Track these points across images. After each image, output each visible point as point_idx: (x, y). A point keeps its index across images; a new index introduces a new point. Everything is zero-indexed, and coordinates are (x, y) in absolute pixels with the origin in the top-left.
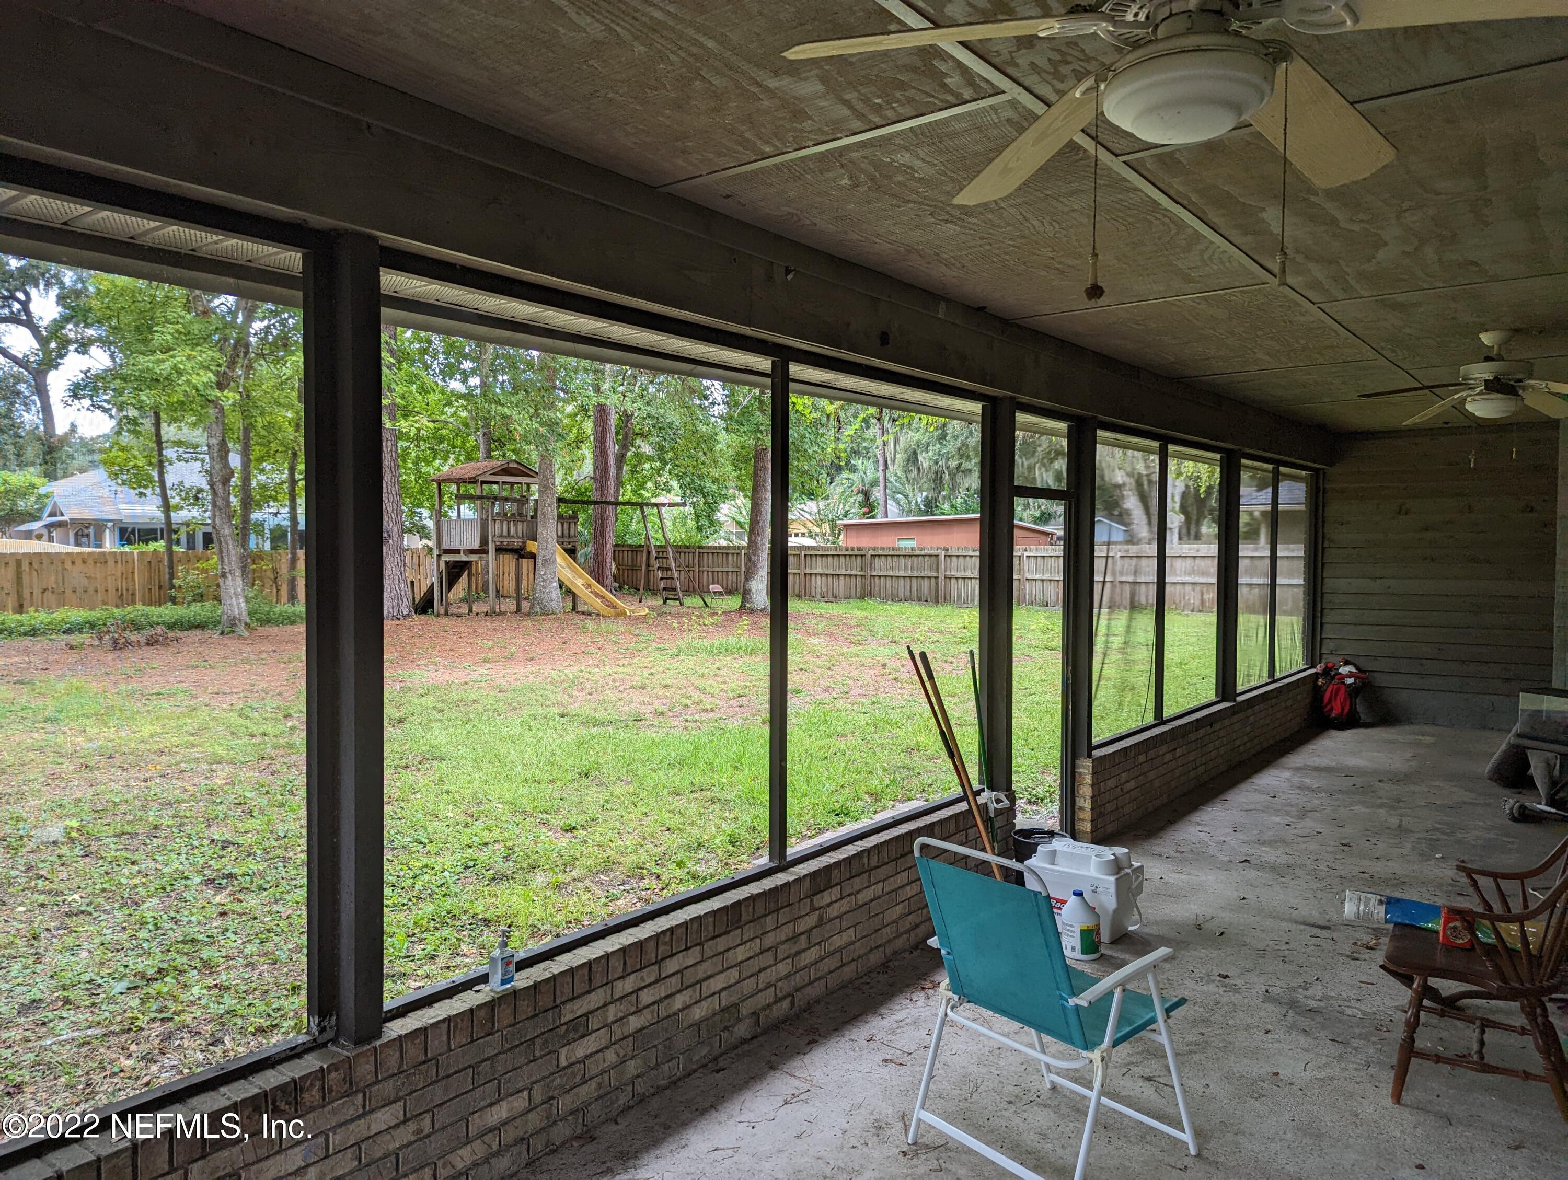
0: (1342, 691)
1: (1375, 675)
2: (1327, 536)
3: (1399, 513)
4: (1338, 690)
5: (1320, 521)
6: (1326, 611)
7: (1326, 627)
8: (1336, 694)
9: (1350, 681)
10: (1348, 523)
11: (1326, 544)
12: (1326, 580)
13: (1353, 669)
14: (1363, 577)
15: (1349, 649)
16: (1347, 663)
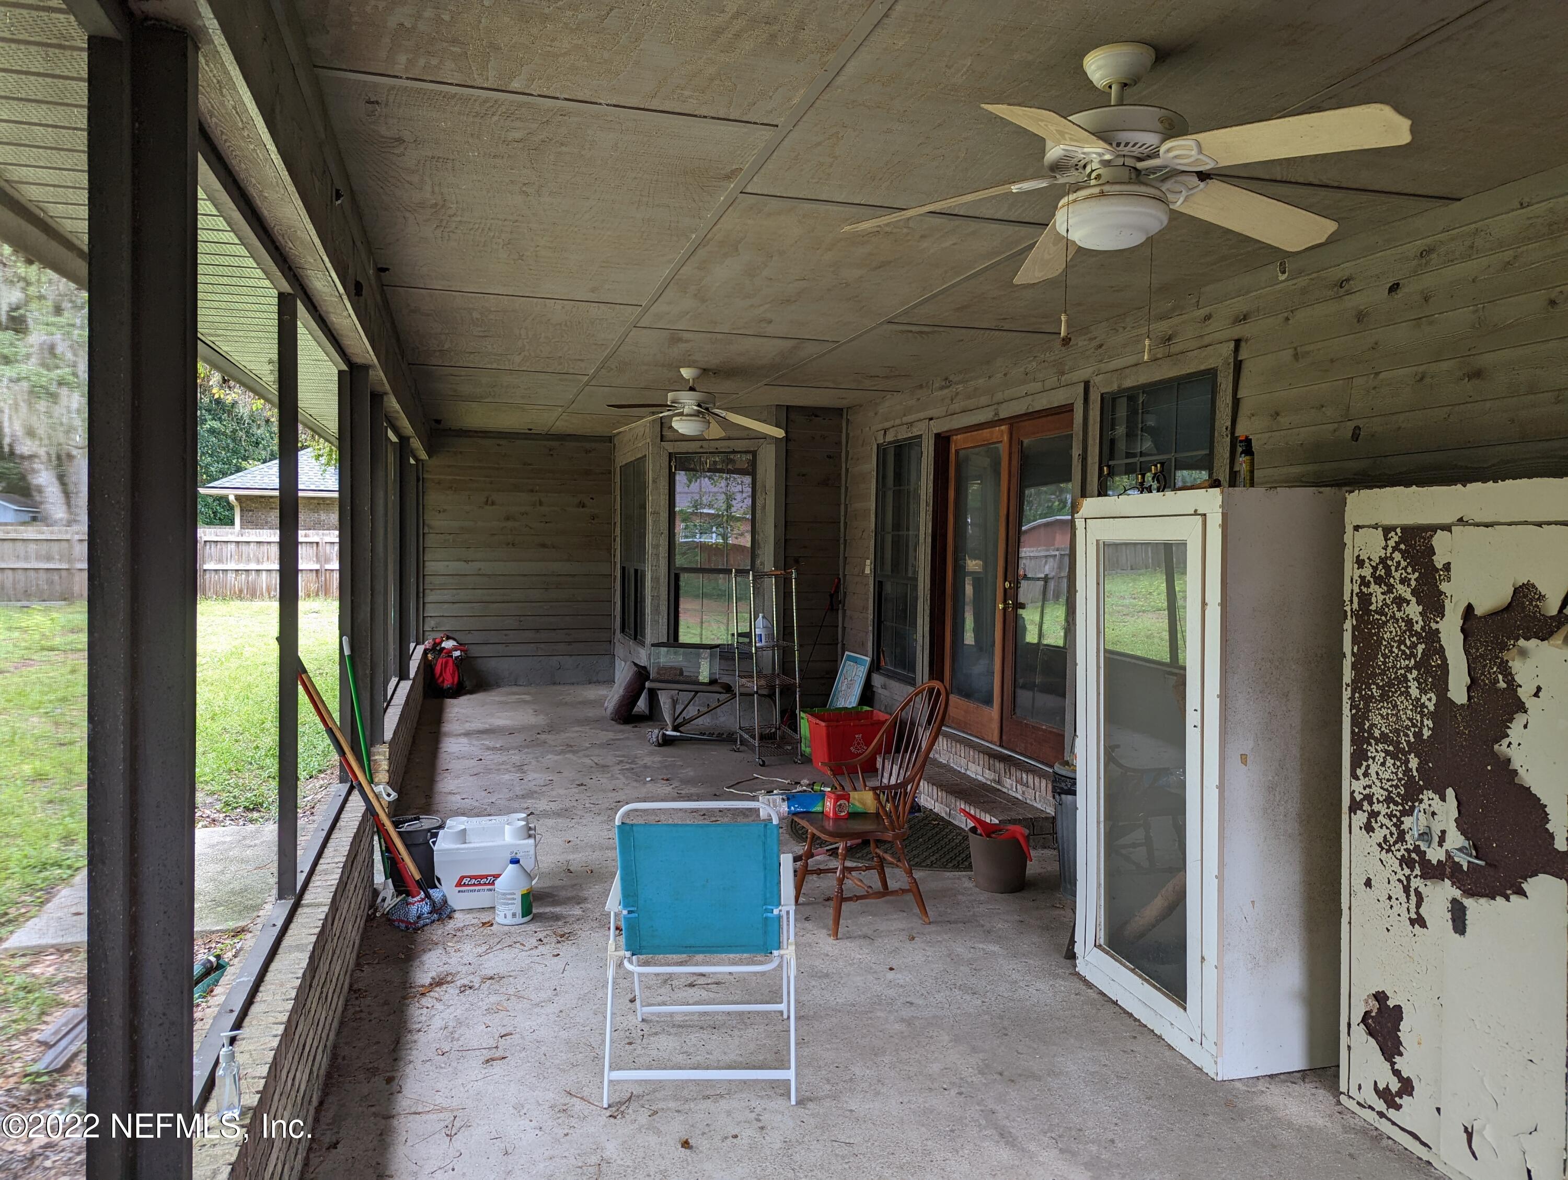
0: (451, 663)
1: (471, 647)
2: (426, 522)
3: (486, 503)
4: (447, 663)
5: (421, 507)
6: (427, 591)
7: (427, 606)
8: (446, 667)
9: (457, 653)
10: (444, 511)
11: (426, 530)
12: (427, 564)
13: (455, 644)
14: (458, 560)
15: (448, 625)
16: (448, 638)
